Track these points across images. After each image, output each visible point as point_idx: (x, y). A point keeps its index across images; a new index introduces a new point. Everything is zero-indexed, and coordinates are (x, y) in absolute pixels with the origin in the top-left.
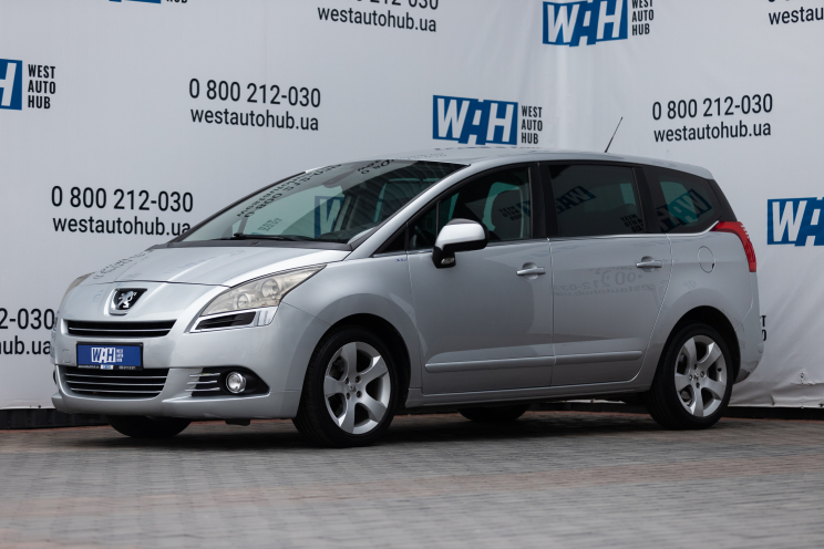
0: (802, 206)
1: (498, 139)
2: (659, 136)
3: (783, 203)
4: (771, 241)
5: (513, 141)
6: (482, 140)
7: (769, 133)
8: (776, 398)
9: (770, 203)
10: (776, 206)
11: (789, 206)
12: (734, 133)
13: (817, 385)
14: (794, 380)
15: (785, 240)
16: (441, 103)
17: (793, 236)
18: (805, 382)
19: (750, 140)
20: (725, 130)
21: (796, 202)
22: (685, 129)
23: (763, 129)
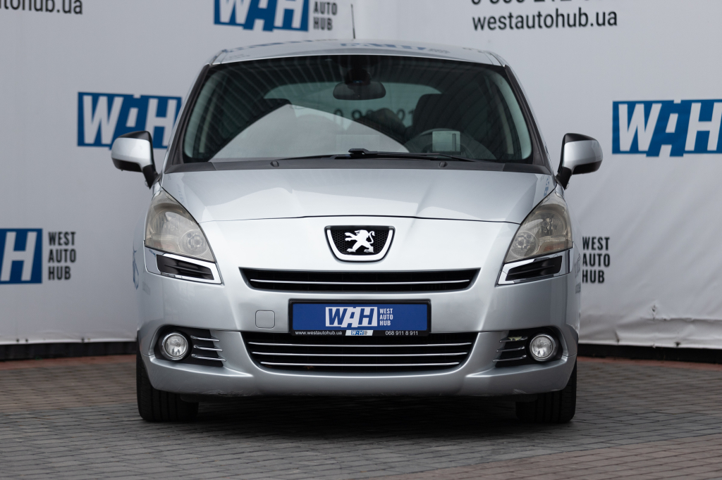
0: (656, 109)
1: (287, 24)
2: (478, 24)
3: (631, 106)
4: (616, 149)
5: (304, 27)
6: (269, 26)
7: (615, 23)
8: (621, 334)
9: (616, 106)
10: (623, 109)
11: (640, 109)
12: (572, 22)
13: (672, 320)
14: (644, 313)
15: (634, 149)
16: (88, 101)
17: (644, 144)
18: (658, 317)
19: (592, 32)
20: (560, 19)
21: (648, 105)
22: (511, 17)
23: (607, 17)
